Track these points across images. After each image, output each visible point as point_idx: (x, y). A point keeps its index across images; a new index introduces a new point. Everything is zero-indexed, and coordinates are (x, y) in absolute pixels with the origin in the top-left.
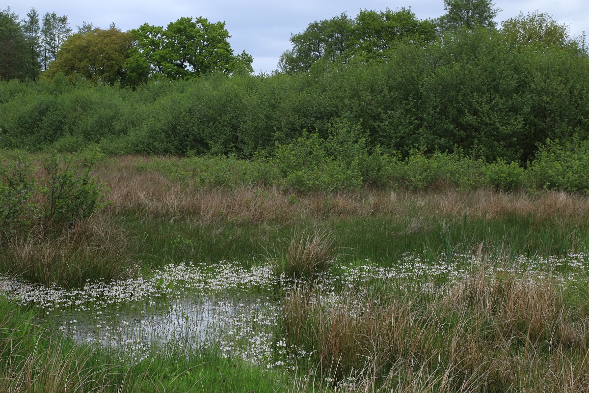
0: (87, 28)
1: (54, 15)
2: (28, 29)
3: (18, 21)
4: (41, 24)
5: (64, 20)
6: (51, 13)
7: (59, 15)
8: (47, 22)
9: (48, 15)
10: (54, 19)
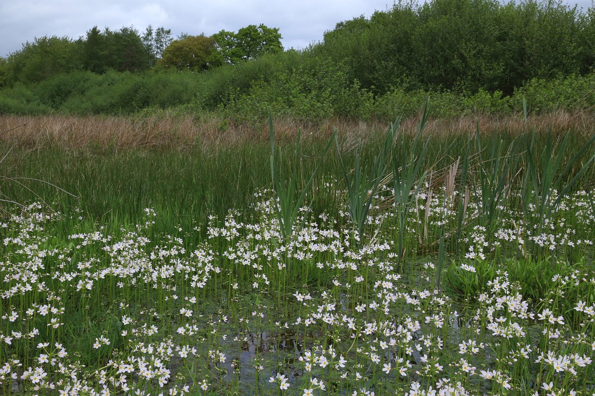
0: (184, 36)
1: (162, 29)
2: (146, 39)
3: (139, 34)
4: (154, 35)
5: (168, 32)
6: (161, 27)
7: (166, 29)
8: (158, 34)
9: (159, 29)
10: (163, 31)
